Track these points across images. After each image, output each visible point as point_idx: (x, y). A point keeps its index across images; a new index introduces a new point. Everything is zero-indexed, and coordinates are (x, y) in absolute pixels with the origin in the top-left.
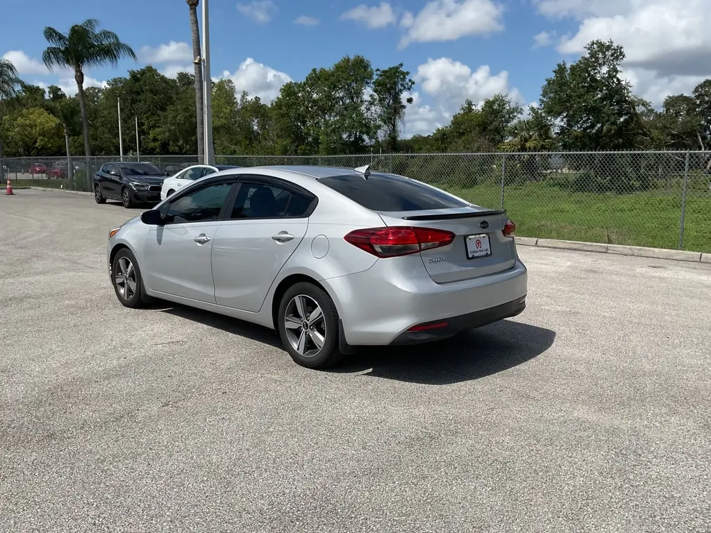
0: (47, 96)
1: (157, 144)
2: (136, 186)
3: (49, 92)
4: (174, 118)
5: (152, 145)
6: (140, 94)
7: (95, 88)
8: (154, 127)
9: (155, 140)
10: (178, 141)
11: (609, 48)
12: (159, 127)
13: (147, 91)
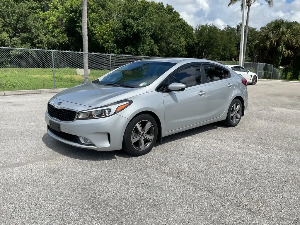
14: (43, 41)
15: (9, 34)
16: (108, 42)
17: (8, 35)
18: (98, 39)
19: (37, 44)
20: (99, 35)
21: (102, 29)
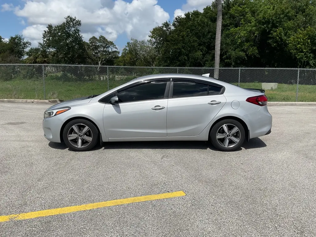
11: (74, 20)
14: (231, 56)
15: (203, 52)
16: (302, 52)
17: (201, 53)
18: (291, 50)
19: (226, 59)
20: (293, 45)
21: (298, 38)
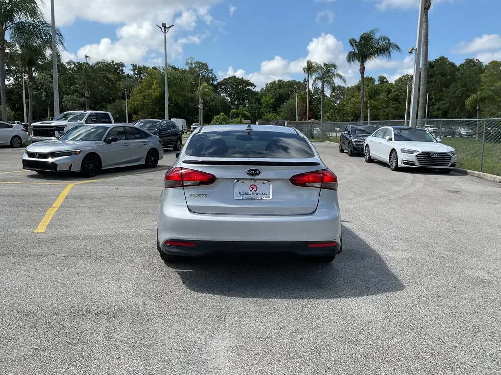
0: (376, 83)
1: (440, 112)
2: (355, 141)
3: (378, 80)
4: (454, 92)
5: (436, 113)
6: (432, 77)
7: (408, 75)
8: (440, 100)
9: (439, 109)
10: (455, 110)
12: (442, 100)
13: (438, 74)
